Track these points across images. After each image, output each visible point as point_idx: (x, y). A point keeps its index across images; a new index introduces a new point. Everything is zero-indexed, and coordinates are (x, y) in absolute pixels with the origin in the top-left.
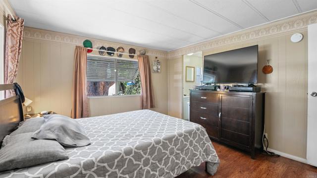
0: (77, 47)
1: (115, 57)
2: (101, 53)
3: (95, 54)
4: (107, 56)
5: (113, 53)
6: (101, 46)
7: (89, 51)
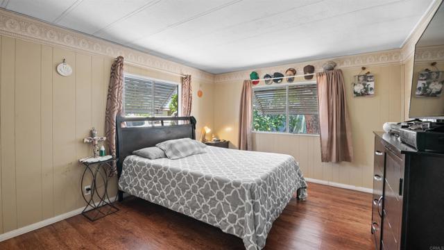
0: (246, 81)
1: (284, 83)
2: (267, 82)
3: (262, 84)
4: (274, 85)
5: (281, 79)
6: (265, 74)
7: (255, 83)
